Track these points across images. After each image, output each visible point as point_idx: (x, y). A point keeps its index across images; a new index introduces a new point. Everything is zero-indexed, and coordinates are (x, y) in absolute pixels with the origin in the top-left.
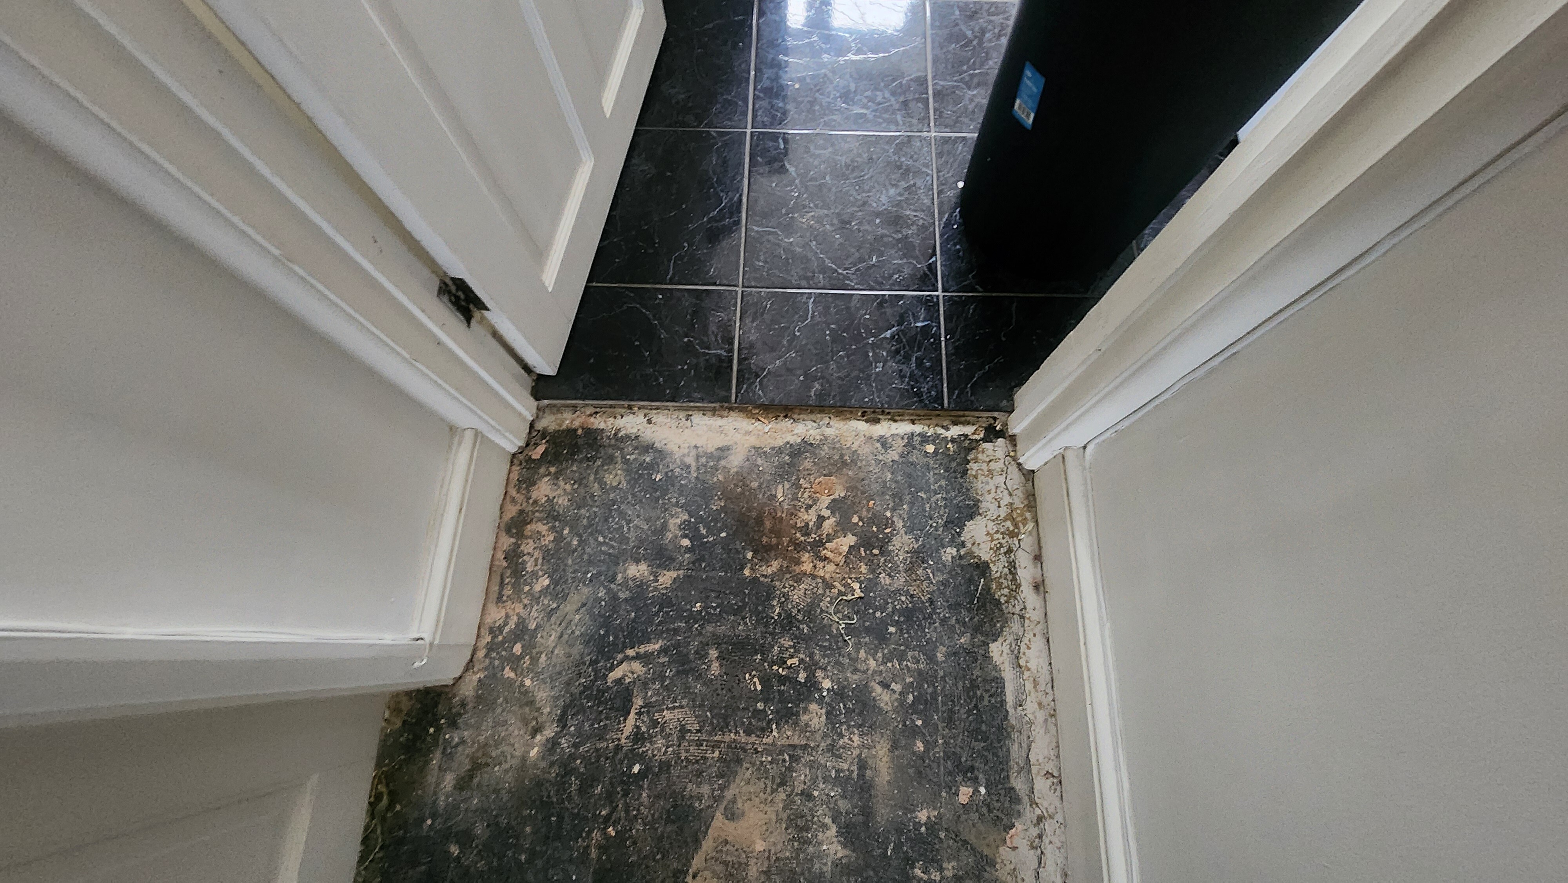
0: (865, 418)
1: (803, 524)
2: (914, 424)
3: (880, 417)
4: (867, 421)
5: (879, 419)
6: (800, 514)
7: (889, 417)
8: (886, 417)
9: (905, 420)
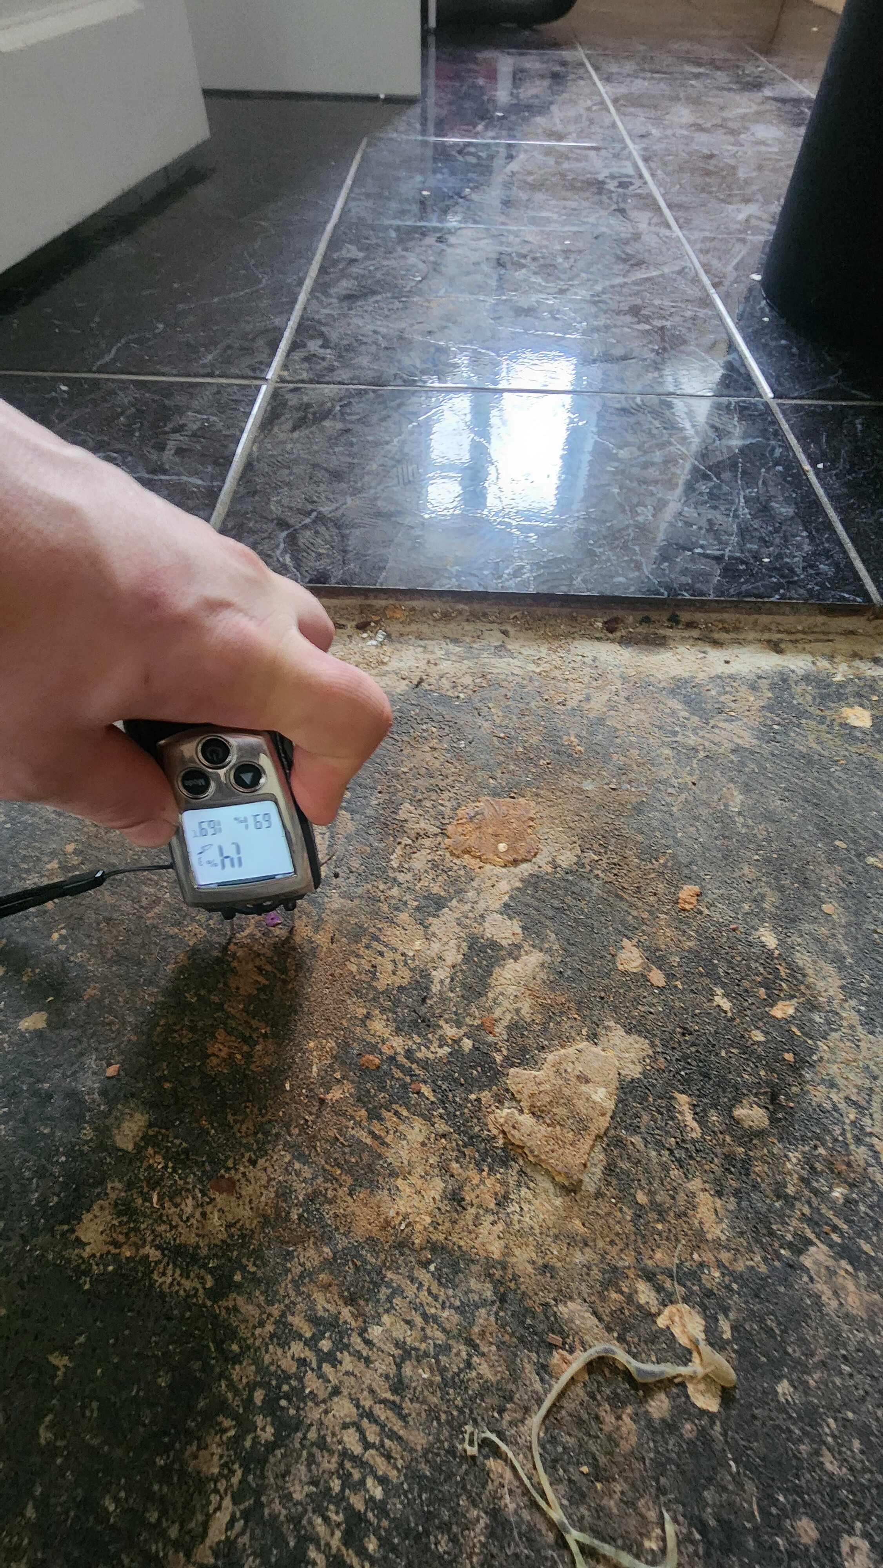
0: (618, 634)
1: (404, 977)
2: (779, 651)
3: (668, 632)
4: (625, 641)
5: (664, 637)
6: (392, 935)
7: (695, 633)
8: (686, 634)
9: (750, 642)
